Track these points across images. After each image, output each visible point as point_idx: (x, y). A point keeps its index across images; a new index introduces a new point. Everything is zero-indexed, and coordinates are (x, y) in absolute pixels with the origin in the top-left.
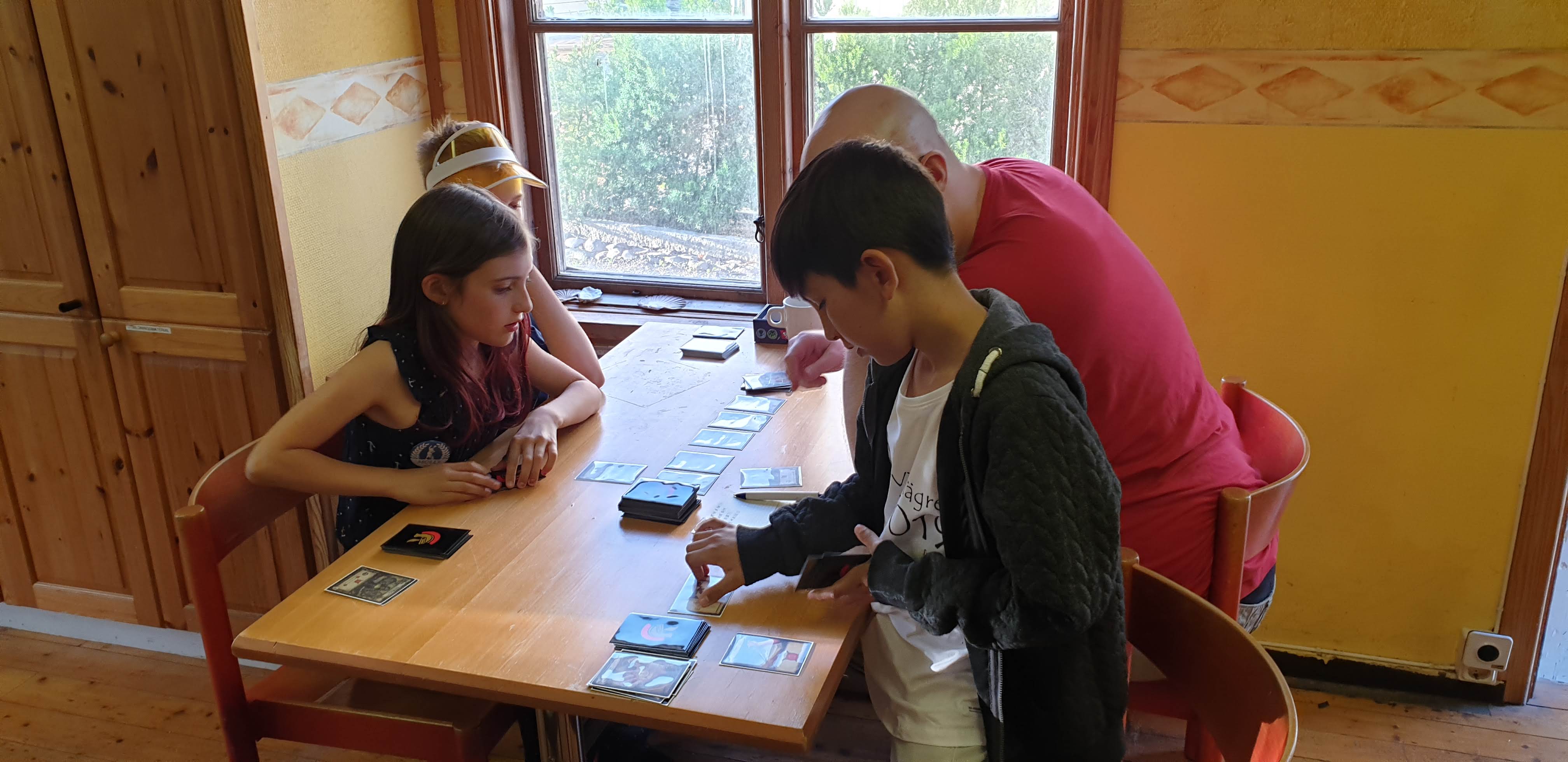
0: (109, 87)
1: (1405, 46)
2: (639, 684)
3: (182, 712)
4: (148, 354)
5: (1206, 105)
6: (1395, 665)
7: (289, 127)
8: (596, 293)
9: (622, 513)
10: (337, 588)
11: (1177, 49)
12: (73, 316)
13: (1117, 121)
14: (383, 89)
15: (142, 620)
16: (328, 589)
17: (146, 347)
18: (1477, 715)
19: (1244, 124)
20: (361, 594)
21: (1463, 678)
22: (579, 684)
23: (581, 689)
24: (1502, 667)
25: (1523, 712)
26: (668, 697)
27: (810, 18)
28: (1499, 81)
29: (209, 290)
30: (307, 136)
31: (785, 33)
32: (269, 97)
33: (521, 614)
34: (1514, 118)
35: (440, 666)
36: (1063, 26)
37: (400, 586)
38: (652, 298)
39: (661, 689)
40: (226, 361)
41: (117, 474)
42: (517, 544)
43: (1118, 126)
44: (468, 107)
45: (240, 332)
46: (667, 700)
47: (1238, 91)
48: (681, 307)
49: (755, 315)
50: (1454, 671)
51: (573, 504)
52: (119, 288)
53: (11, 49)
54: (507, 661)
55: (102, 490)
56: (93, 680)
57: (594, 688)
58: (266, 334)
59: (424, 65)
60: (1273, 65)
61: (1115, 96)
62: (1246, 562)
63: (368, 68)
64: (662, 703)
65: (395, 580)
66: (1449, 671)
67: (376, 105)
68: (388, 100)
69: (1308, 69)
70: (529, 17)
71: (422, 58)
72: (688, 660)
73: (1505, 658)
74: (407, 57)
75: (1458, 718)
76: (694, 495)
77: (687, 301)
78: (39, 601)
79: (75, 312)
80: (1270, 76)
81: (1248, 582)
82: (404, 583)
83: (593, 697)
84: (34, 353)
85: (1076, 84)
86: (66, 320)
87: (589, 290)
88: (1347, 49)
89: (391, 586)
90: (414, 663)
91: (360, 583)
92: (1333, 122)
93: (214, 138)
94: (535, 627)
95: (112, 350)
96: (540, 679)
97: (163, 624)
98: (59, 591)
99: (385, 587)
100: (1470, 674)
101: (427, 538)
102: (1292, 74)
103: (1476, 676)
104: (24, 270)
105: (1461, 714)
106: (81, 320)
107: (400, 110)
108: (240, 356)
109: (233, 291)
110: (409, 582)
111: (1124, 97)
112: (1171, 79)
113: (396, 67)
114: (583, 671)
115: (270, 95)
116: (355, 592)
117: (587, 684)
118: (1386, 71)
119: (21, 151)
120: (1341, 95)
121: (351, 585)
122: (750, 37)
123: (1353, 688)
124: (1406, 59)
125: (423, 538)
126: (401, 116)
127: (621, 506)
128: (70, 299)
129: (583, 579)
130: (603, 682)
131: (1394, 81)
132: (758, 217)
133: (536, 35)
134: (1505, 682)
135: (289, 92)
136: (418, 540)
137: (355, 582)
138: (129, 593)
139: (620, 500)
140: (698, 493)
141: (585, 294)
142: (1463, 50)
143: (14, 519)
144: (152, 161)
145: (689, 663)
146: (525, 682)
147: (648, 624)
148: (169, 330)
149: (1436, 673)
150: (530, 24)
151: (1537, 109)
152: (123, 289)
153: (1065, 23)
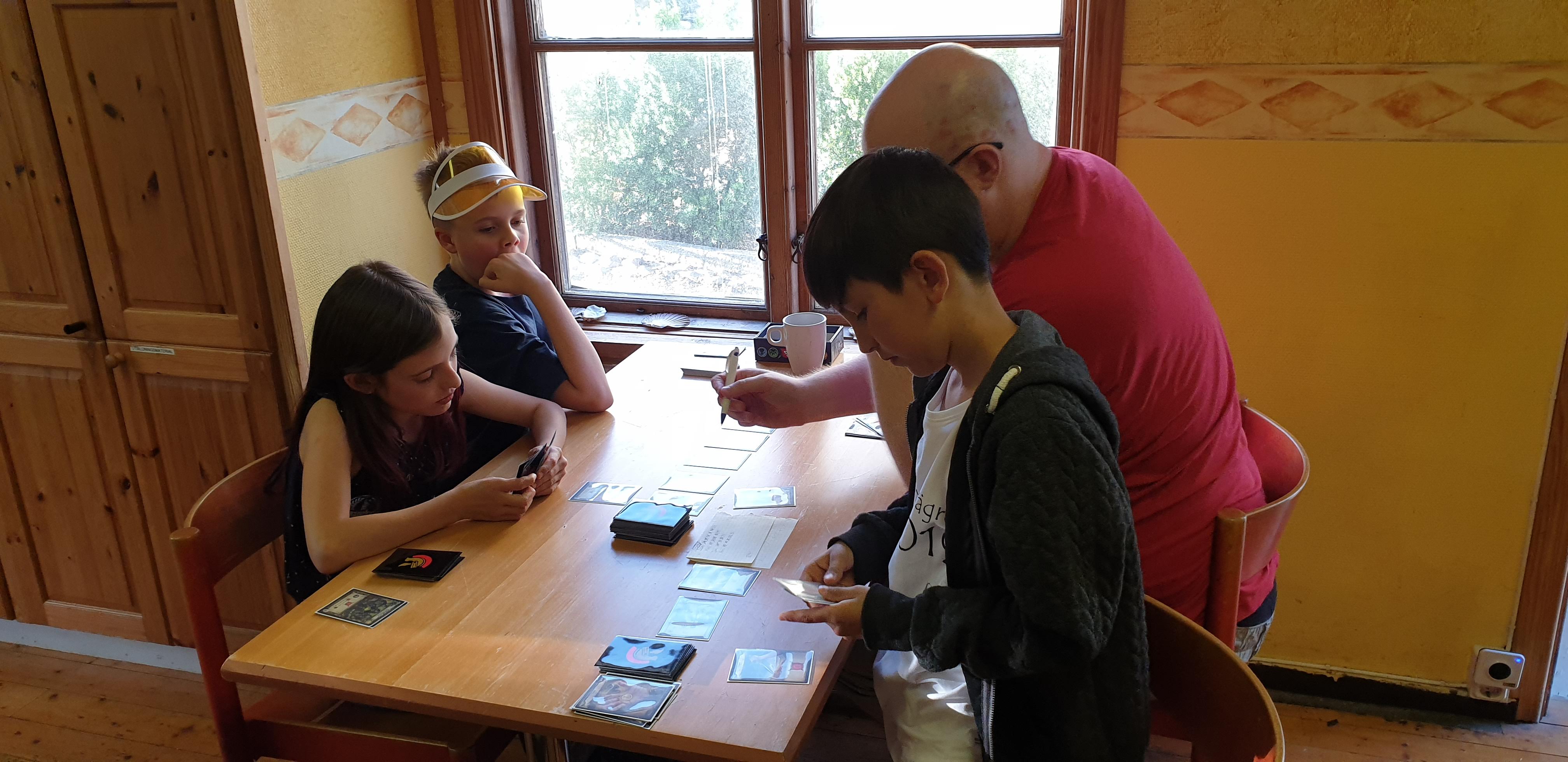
0: (110, 110)
1: (1410, 60)
2: (621, 708)
3: (190, 729)
4: (151, 375)
5: (1209, 120)
6: (1405, 683)
7: (288, 149)
8: (601, 312)
9: (614, 534)
10: (327, 611)
11: (1179, 65)
12: (78, 338)
13: (1119, 137)
14: (384, 110)
15: (151, 637)
16: (318, 612)
17: (150, 368)
18: (1489, 733)
19: (1247, 139)
20: (351, 617)
21: (1474, 695)
22: (563, 707)
23: (564, 712)
24: (1513, 685)
25: (1536, 729)
26: (651, 721)
27: (810, 35)
28: (1507, 95)
29: (211, 311)
30: (306, 158)
31: (786, 51)
32: (267, 119)
33: (508, 636)
34: (1521, 131)
35: (426, 689)
36: (1065, 41)
37: (389, 608)
38: (656, 316)
39: (644, 712)
40: (229, 383)
41: (124, 493)
42: (507, 566)
43: (1121, 142)
44: (470, 127)
45: (242, 353)
46: (649, 724)
47: (1241, 106)
48: (685, 325)
49: (757, 333)
50: (1465, 689)
51: (566, 526)
52: (123, 310)
53: (14, 73)
54: (492, 684)
55: (109, 509)
56: (103, 697)
57: (577, 711)
58: (268, 355)
59: (426, 85)
60: (1276, 80)
61: (1117, 112)
62: (1242, 584)
63: (368, 89)
64: (644, 727)
65: (385, 602)
66: (1461, 688)
67: (376, 126)
68: (389, 121)
69: (1312, 84)
70: (531, 37)
71: (424, 78)
72: (672, 684)
73: (1516, 677)
74: (408, 78)
75: (1469, 736)
76: (686, 516)
77: (691, 319)
78: (50, 619)
79: (80, 333)
80: (1273, 90)
81: (1244, 606)
82: (394, 606)
83: (576, 721)
84: (41, 375)
85: (1078, 99)
86: (71, 341)
87: (593, 308)
88: (1351, 63)
89: (381, 608)
90: (401, 686)
91: (350, 606)
92: (1338, 136)
93: (212, 160)
94: (522, 650)
95: (117, 371)
96: (524, 702)
97: (172, 642)
98: (69, 608)
99: (375, 609)
100: (1482, 691)
101: (419, 561)
102: (1296, 89)
103: (1488, 694)
104: (29, 292)
105: (1472, 732)
106: (86, 342)
107: (403, 131)
108: (244, 377)
109: (234, 312)
110: (399, 604)
111: (1126, 113)
112: (1174, 94)
113: (397, 88)
114: (568, 695)
115: (268, 118)
116: (344, 616)
117: (571, 708)
118: (1391, 85)
119: (25, 176)
120: (1346, 109)
121: (341, 607)
122: (750, 55)
123: (1363, 706)
124: (1411, 73)
125: (415, 562)
126: (404, 137)
127: (613, 528)
128: (76, 320)
129: (572, 601)
130: (586, 705)
131: (1401, 95)
132: (761, 234)
133: (538, 54)
134: (1518, 699)
135: (288, 115)
136: (410, 564)
137: (346, 604)
138: (138, 610)
139: (612, 521)
140: (690, 513)
141: (589, 313)
142: (1470, 63)
143: (24, 538)
144: (153, 183)
145: (673, 686)
146: (509, 705)
147: (634, 647)
148: (172, 350)
149: (1447, 691)
150: (532, 43)
151: (1546, 122)
152: (127, 311)
153: (1067, 39)
